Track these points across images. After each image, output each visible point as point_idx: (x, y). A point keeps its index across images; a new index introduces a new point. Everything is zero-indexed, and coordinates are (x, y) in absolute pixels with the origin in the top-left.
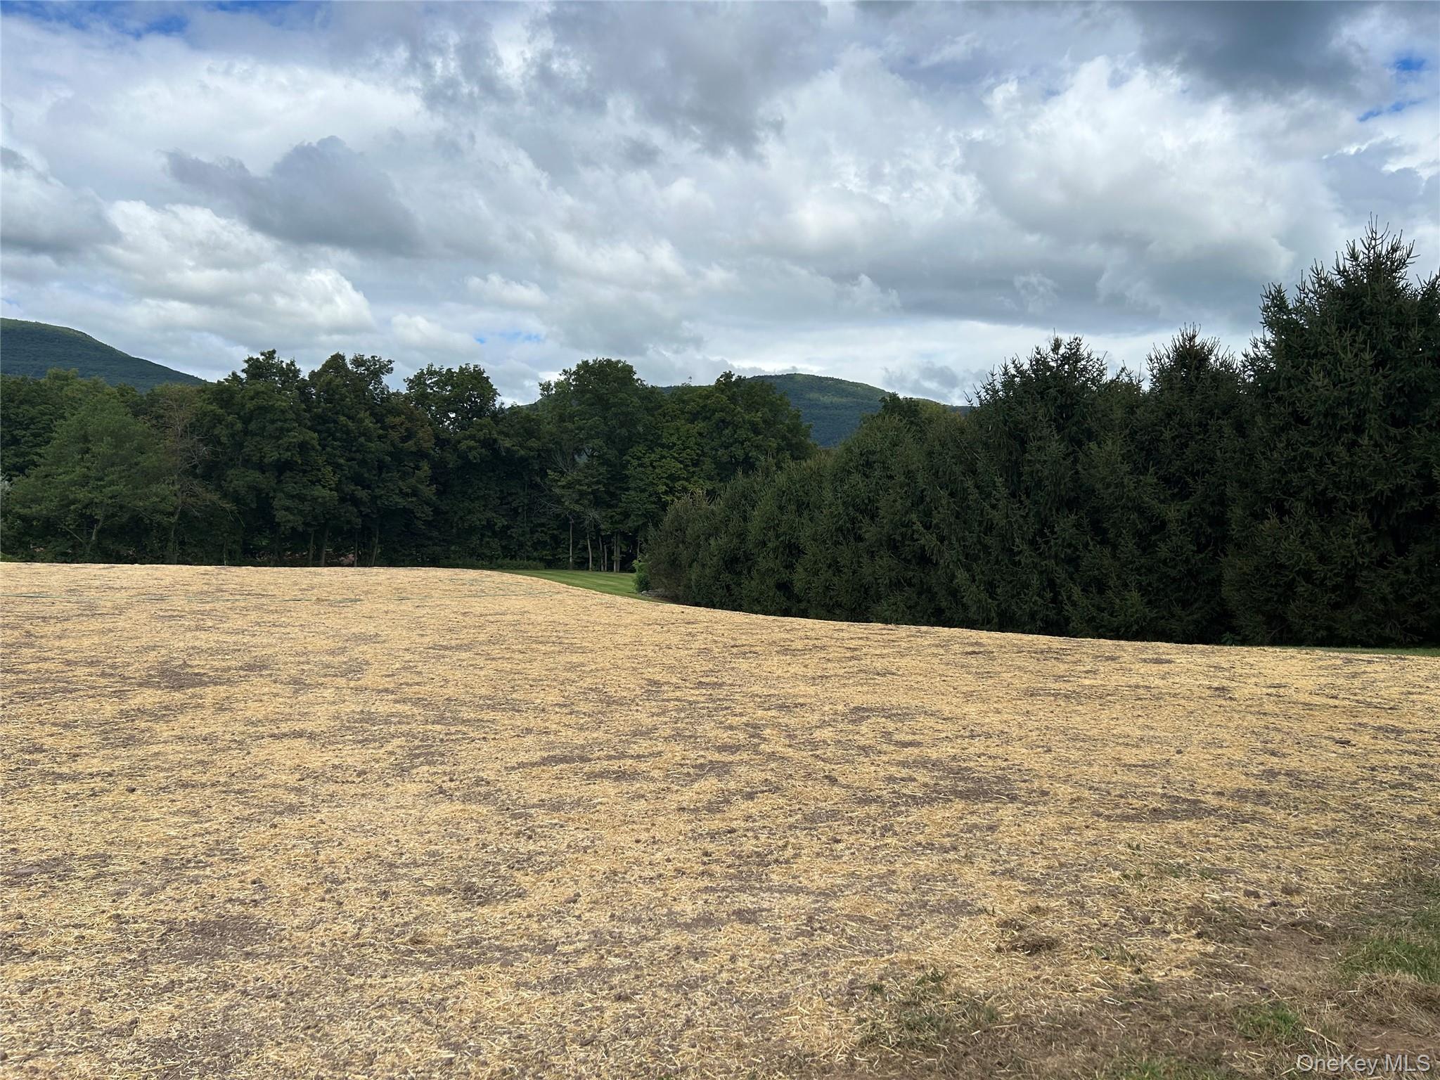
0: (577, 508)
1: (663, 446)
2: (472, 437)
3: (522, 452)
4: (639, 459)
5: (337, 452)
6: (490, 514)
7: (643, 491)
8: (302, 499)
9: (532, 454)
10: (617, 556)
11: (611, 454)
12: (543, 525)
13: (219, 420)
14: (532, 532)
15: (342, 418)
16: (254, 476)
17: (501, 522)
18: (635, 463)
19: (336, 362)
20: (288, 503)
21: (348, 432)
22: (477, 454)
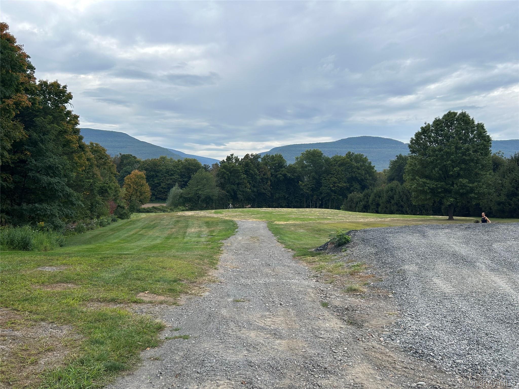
0: (307, 191)
1: (332, 174)
2: (281, 174)
3: (293, 177)
4: (324, 178)
5: (250, 180)
6: (284, 194)
7: (326, 187)
8: (243, 192)
9: (295, 177)
10: (318, 205)
11: (317, 177)
12: (297, 196)
13: (225, 173)
14: (295, 198)
15: (251, 171)
16: (233, 186)
17: (287, 196)
18: (324, 179)
19: (247, 156)
20: (240, 193)
21: (252, 175)
22: (282, 178)
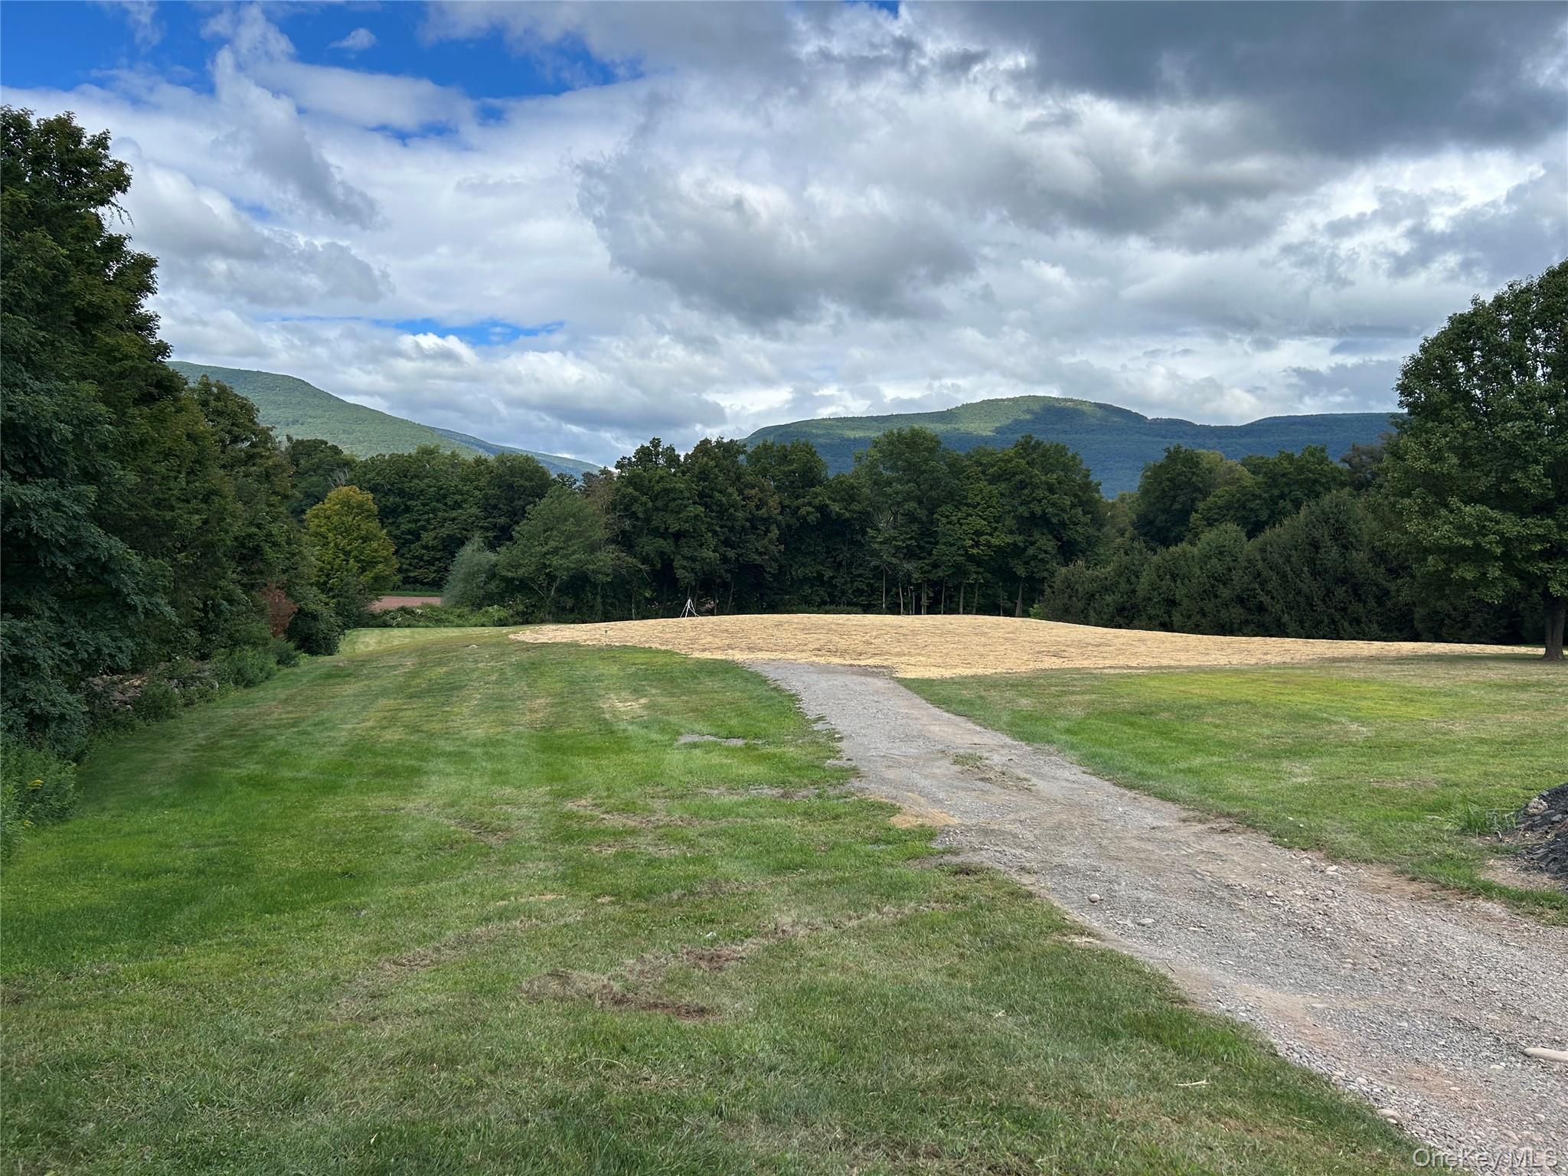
0: (894, 561)
1: (968, 505)
3: (848, 515)
4: (947, 517)
5: (715, 522)
6: (819, 568)
7: (952, 545)
8: (693, 559)
9: (855, 515)
10: (924, 602)
11: (922, 514)
12: (860, 575)
13: (635, 500)
14: (852, 582)
15: (717, 494)
16: (661, 542)
17: (828, 574)
18: (944, 520)
19: (704, 446)
20: (685, 563)
21: (721, 505)
22: (814, 518)
